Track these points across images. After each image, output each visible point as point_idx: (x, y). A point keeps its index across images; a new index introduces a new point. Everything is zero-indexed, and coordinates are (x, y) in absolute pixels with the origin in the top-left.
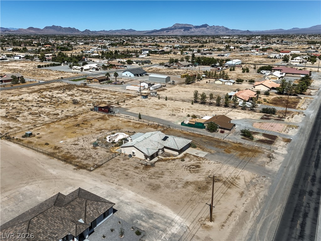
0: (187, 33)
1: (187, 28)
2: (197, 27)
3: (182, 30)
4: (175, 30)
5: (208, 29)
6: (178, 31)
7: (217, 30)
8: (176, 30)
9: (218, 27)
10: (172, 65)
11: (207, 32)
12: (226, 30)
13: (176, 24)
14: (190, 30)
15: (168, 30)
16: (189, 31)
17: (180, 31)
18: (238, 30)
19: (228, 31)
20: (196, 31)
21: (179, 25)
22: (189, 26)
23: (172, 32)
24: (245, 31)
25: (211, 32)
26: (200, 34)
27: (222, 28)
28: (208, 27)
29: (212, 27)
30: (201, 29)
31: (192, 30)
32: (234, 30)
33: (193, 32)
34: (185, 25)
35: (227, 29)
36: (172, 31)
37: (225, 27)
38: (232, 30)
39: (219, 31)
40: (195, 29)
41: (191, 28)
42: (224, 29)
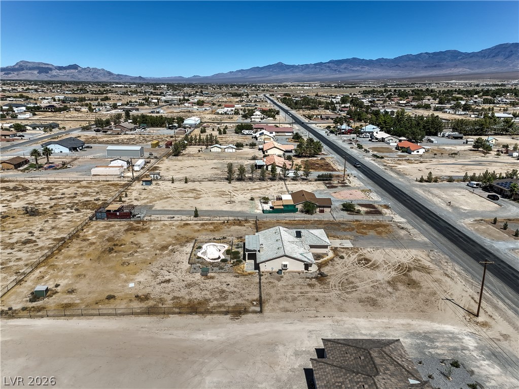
0: (44, 77)
1: (44, 69)
2: (60, 68)
3: (36, 72)
4: (22, 72)
5: (80, 72)
6: (27, 73)
7: (95, 75)
8: (24, 72)
9: (96, 71)
10: (108, 129)
11: (80, 77)
12: (108, 74)
13: (21, 61)
14: (50, 72)
15: (8, 70)
16: (48, 75)
17: (33, 73)
18: (126, 76)
19: (112, 77)
20: (60, 74)
21: (27, 64)
22: (47, 66)
23: (17, 75)
24: (136, 77)
25: (87, 77)
26: (69, 79)
27: (102, 71)
28: (79, 69)
29: (85, 69)
30: (68, 71)
31: (54, 73)
32: (121, 75)
33: (55, 76)
34: (39, 63)
35: (110, 74)
36: (16, 73)
37: (106, 71)
38: (118, 75)
39: (99, 76)
40: (58, 71)
41: (51, 69)
42: (106, 73)
